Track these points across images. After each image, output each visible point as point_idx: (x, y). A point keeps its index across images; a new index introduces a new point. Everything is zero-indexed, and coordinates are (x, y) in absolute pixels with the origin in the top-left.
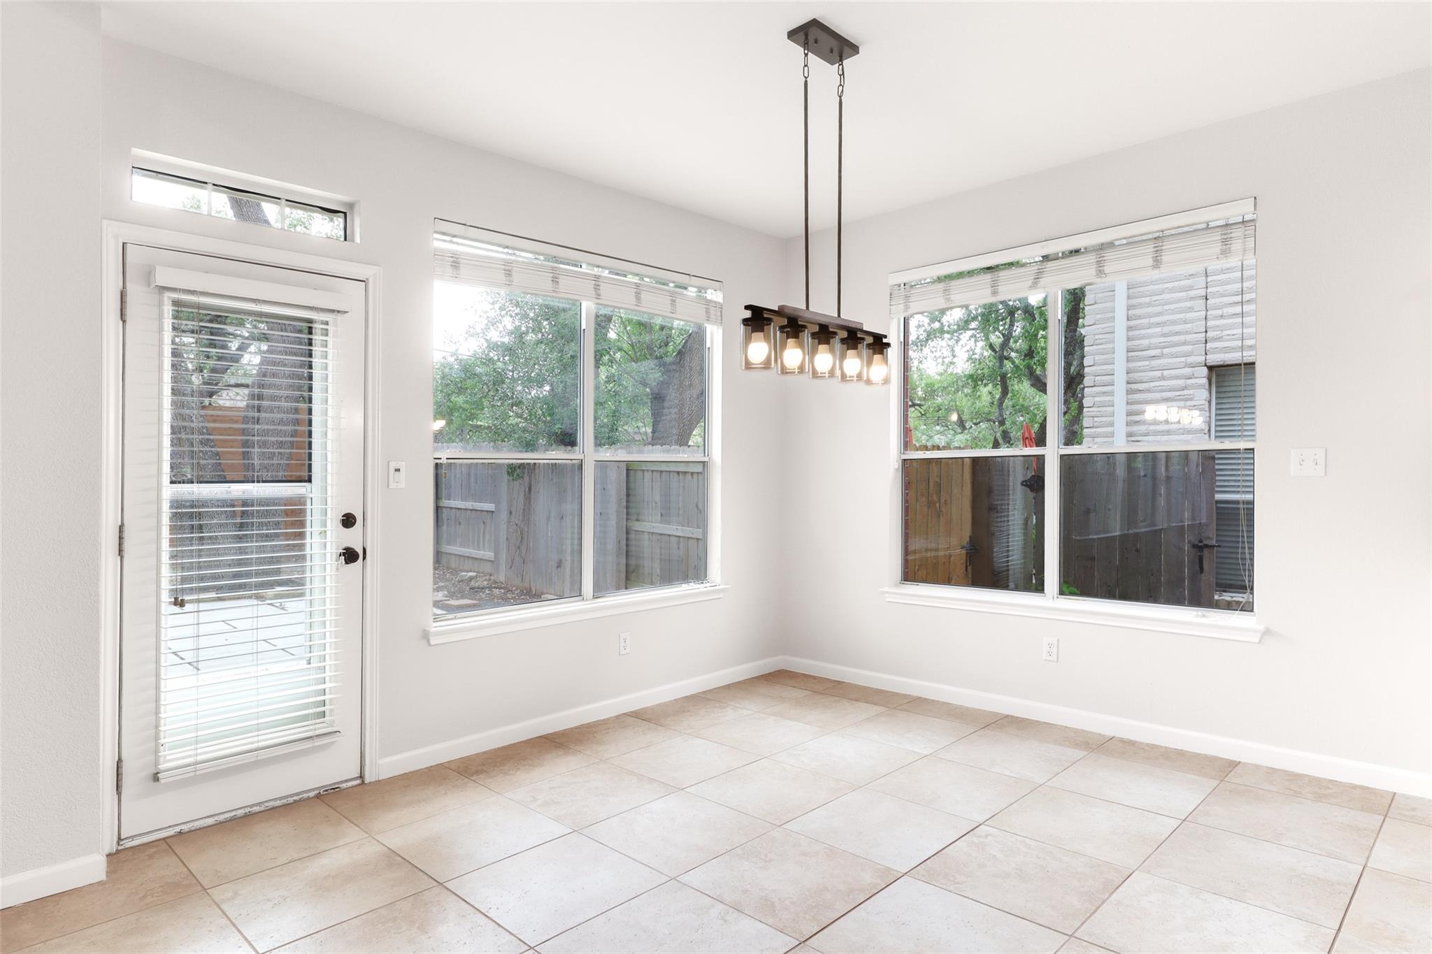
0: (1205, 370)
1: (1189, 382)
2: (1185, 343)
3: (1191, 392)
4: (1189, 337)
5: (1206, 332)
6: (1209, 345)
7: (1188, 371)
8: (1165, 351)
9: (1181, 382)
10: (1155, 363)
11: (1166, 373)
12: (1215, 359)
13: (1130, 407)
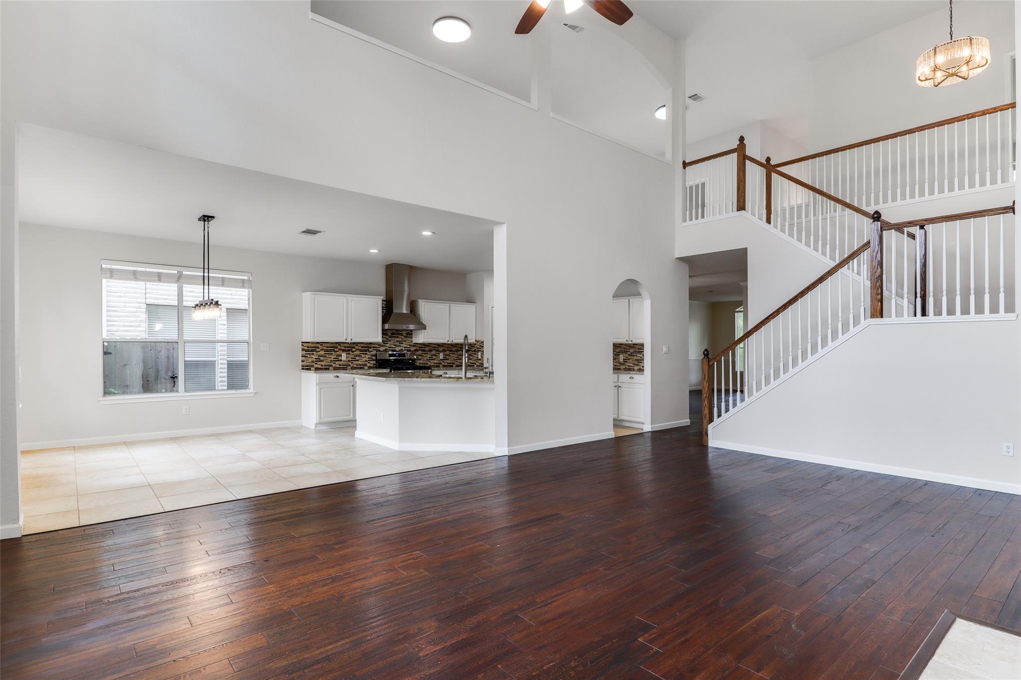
0: (145, 306)
1: (138, 310)
2: (136, 293)
3: (139, 314)
4: (137, 290)
5: (146, 289)
6: (147, 295)
7: (137, 305)
8: (126, 295)
9: (135, 310)
10: (121, 299)
11: (127, 304)
12: (150, 301)
13: (108, 318)
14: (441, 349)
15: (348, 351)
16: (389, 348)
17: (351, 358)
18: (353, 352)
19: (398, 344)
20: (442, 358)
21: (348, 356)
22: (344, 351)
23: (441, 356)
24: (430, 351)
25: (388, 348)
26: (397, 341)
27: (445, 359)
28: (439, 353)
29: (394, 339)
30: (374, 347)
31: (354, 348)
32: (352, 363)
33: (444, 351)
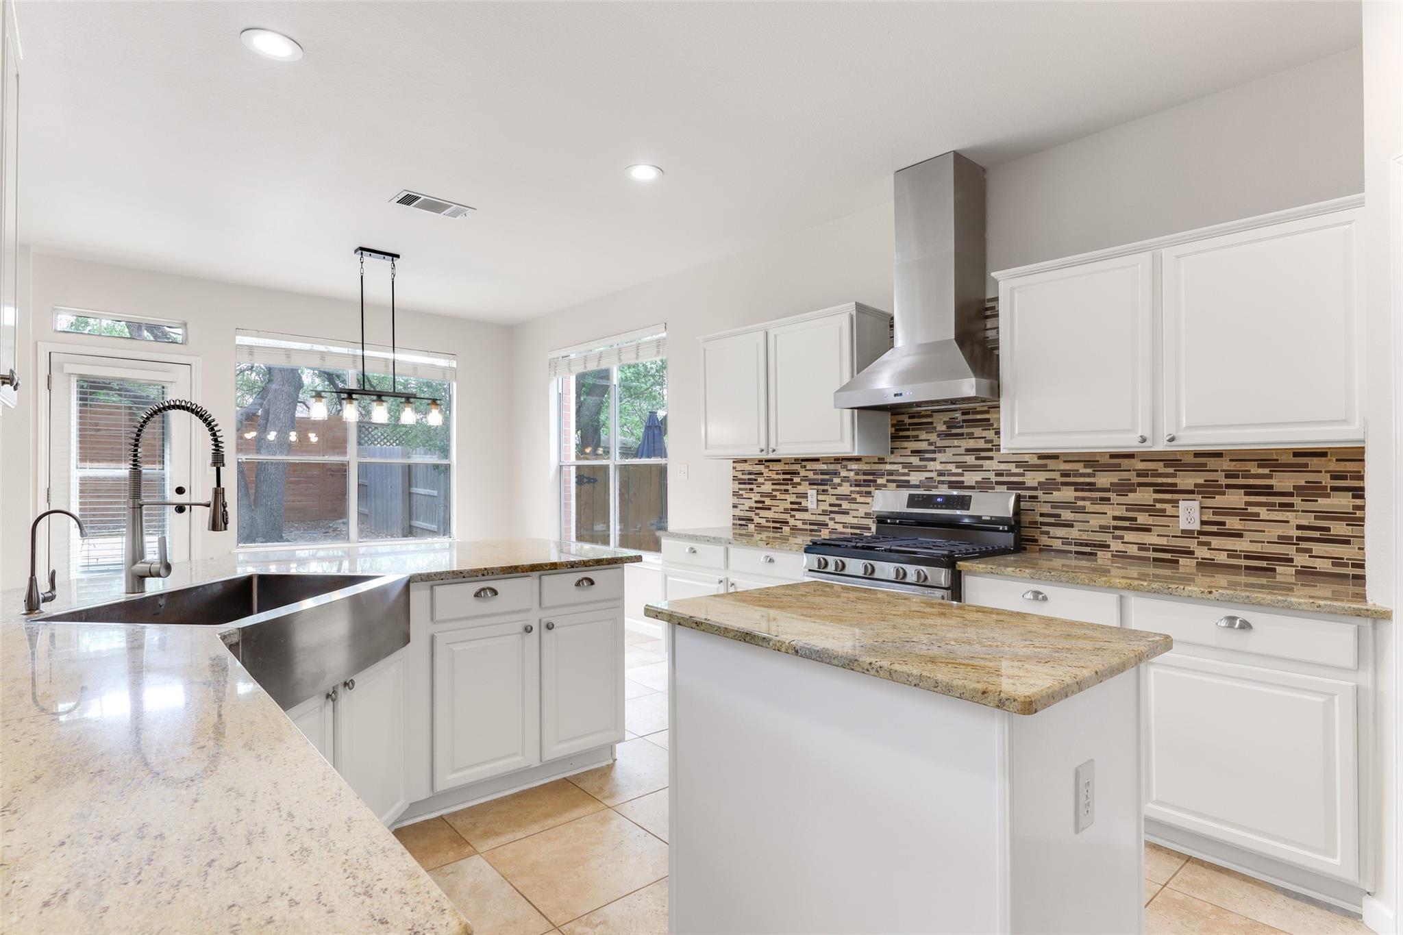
14: (1187, 480)
15: (823, 483)
16: (941, 474)
17: (831, 505)
18: (835, 487)
19: (970, 459)
20: (1196, 526)
21: (821, 497)
22: (813, 483)
23: (1189, 514)
24: (1124, 488)
25: (933, 475)
26: (969, 451)
27: (1213, 528)
28: (1177, 501)
29: (956, 443)
30: (891, 473)
31: (836, 473)
32: (833, 519)
33: (1208, 490)
